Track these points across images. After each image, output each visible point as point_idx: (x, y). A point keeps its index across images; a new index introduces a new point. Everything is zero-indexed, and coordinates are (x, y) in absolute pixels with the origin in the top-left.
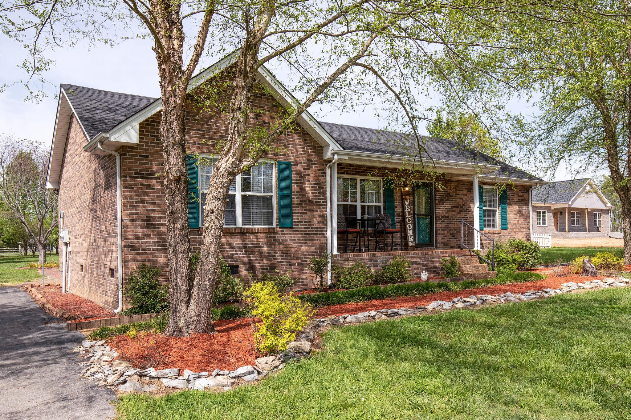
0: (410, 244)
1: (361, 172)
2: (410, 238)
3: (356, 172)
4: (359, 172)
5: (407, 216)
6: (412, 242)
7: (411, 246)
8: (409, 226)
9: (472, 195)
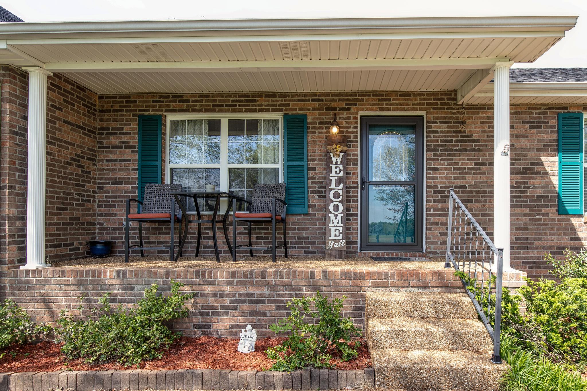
0: (331, 245)
1: (227, 106)
2: (333, 233)
3: (214, 106)
4: (222, 106)
5: (333, 186)
6: (336, 241)
7: (334, 249)
8: (336, 208)
9: (543, 136)
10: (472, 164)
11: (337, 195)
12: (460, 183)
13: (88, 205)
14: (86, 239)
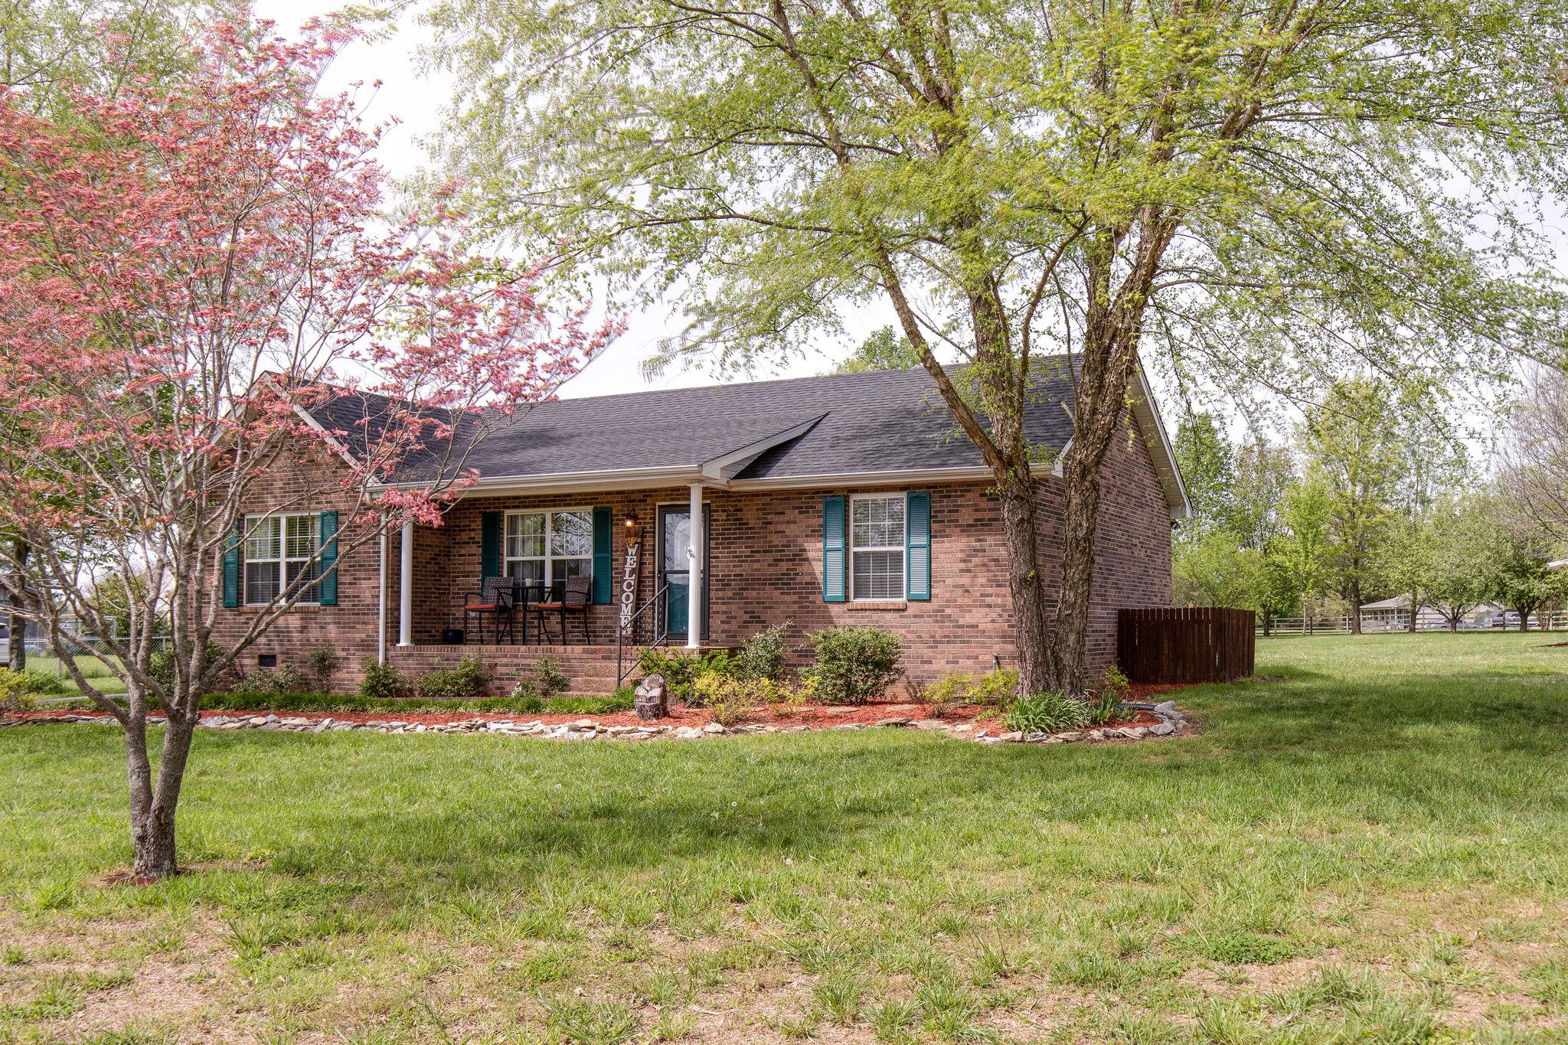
1: (550, 501)
2: (623, 621)
4: (547, 503)
5: (627, 576)
6: (625, 629)
8: (627, 597)
9: (812, 521)
10: (748, 552)
11: (629, 586)
12: (738, 571)
13: (444, 597)
14: (441, 627)
